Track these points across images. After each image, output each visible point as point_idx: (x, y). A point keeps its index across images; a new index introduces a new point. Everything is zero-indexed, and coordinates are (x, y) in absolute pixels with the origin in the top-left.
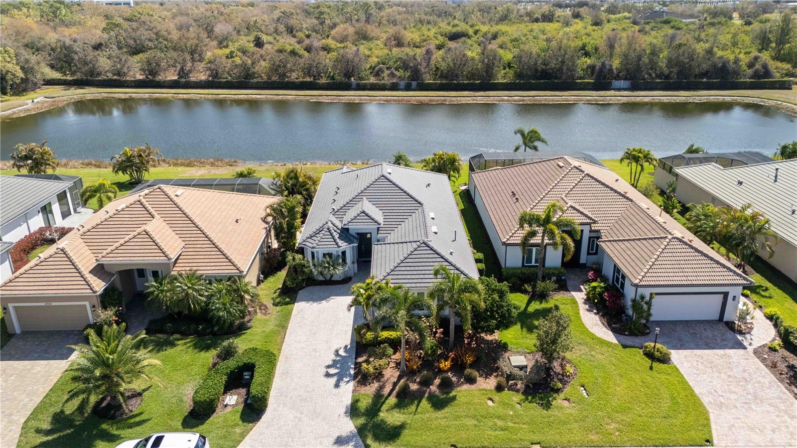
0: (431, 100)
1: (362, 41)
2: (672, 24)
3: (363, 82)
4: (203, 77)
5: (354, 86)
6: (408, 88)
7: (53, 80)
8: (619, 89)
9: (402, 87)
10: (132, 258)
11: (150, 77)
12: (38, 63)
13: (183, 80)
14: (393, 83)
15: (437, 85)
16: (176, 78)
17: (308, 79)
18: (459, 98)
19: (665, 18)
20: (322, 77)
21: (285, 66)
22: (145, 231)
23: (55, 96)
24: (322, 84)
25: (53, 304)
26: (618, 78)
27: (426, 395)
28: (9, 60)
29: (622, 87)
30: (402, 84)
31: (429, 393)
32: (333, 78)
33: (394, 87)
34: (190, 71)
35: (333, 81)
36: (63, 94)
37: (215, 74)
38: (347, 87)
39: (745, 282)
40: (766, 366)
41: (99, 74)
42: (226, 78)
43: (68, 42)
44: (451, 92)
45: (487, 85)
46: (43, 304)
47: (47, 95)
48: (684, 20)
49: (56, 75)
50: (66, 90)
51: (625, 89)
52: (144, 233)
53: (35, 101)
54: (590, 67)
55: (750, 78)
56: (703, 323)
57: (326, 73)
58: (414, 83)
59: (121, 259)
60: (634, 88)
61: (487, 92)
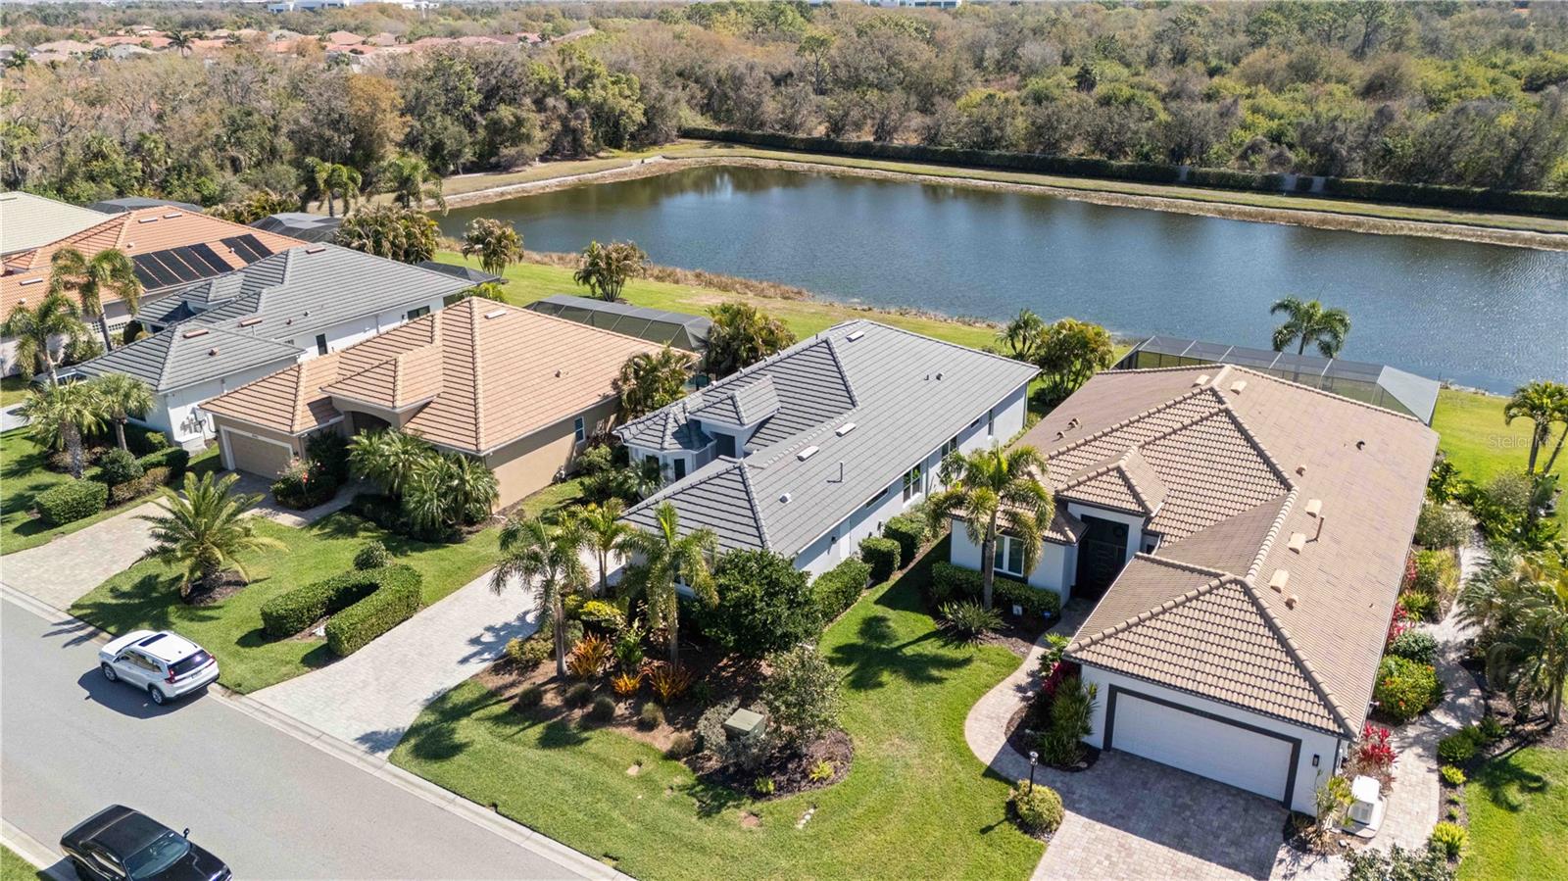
3: (1204, 169)
4: (914, 140)
5: (1183, 177)
7: (695, 130)
9: (1287, 187)
11: (833, 136)
12: (676, 101)
13: (879, 144)
14: (1271, 177)
15: (1373, 189)
16: (871, 139)
20: (1124, 154)
23: (677, 155)
24: (1121, 167)
27: (553, 720)
28: (627, 92)
31: (562, 718)
32: (1146, 157)
34: (895, 129)
35: (1145, 163)
36: (692, 154)
37: (932, 136)
41: (762, 125)
42: (950, 145)
43: (742, 69)
46: (250, 435)
47: (668, 154)
49: (700, 122)
50: (706, 147)
53: (646, 161)
57: (1135, 146)
58: (1319, 182)
59: (345, 393)
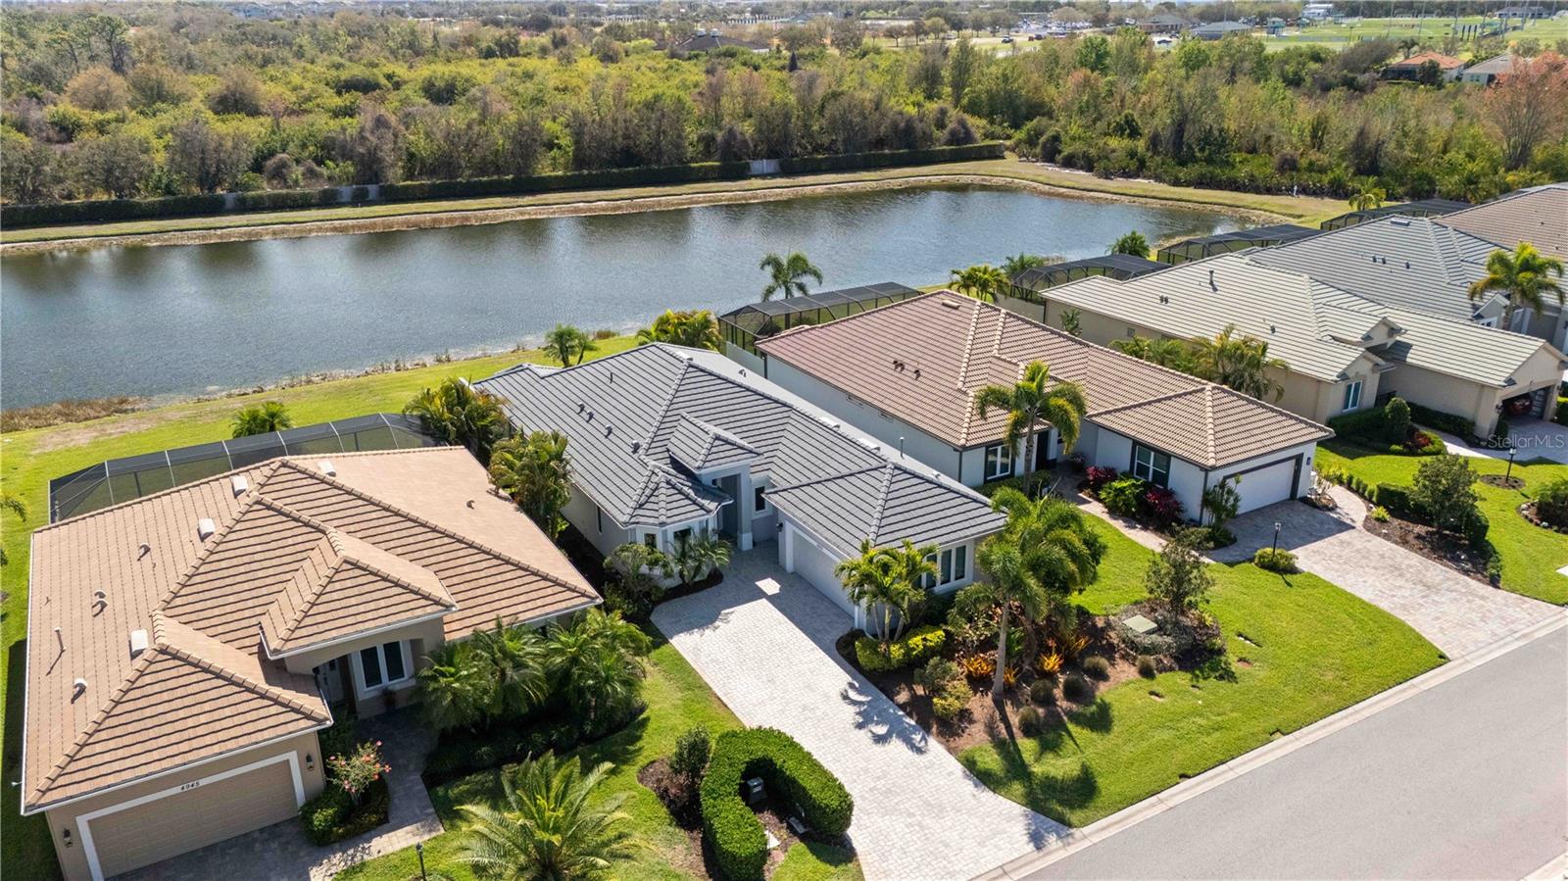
0: (434, 221)
1: (159, 105)
2: (741, 59)
3: (252, 193)
5: (230, 205)
6: (360, 199)
8: (763, 176)
9: (346, 198)
10: (361, 627)
14: (325, 192)
15: (426, 189)
17: (101, 196)
18: (490, 213)
19: (723, 48)
20: (139, 190)
21: (38, 172)
22: (346, 562)
25: (203, 782)
26: (756, 156)
27: (1065, 718)
29: (765, 171)
30: (346, 191)
31: (1066, 714)
33: (328, 200)
35: (169, 198)
38: (214, 208)
39: (1324, 434)
40: (1396, 543)
44: (467, 201)
45: (528, 185)
46: (177, 790)
48: (756, 51)
51: (773, 176)
52: (346, 566)
54: (704, 138)
55: (946, 144)
56: (1277, 508)
57: (147, 178)
58: (373, 189)
59: (334, 633)
60: (787, 171)
61: (539, 197)
